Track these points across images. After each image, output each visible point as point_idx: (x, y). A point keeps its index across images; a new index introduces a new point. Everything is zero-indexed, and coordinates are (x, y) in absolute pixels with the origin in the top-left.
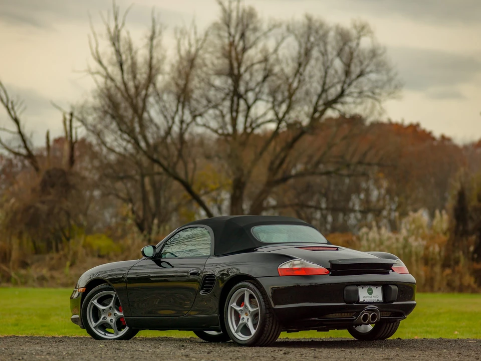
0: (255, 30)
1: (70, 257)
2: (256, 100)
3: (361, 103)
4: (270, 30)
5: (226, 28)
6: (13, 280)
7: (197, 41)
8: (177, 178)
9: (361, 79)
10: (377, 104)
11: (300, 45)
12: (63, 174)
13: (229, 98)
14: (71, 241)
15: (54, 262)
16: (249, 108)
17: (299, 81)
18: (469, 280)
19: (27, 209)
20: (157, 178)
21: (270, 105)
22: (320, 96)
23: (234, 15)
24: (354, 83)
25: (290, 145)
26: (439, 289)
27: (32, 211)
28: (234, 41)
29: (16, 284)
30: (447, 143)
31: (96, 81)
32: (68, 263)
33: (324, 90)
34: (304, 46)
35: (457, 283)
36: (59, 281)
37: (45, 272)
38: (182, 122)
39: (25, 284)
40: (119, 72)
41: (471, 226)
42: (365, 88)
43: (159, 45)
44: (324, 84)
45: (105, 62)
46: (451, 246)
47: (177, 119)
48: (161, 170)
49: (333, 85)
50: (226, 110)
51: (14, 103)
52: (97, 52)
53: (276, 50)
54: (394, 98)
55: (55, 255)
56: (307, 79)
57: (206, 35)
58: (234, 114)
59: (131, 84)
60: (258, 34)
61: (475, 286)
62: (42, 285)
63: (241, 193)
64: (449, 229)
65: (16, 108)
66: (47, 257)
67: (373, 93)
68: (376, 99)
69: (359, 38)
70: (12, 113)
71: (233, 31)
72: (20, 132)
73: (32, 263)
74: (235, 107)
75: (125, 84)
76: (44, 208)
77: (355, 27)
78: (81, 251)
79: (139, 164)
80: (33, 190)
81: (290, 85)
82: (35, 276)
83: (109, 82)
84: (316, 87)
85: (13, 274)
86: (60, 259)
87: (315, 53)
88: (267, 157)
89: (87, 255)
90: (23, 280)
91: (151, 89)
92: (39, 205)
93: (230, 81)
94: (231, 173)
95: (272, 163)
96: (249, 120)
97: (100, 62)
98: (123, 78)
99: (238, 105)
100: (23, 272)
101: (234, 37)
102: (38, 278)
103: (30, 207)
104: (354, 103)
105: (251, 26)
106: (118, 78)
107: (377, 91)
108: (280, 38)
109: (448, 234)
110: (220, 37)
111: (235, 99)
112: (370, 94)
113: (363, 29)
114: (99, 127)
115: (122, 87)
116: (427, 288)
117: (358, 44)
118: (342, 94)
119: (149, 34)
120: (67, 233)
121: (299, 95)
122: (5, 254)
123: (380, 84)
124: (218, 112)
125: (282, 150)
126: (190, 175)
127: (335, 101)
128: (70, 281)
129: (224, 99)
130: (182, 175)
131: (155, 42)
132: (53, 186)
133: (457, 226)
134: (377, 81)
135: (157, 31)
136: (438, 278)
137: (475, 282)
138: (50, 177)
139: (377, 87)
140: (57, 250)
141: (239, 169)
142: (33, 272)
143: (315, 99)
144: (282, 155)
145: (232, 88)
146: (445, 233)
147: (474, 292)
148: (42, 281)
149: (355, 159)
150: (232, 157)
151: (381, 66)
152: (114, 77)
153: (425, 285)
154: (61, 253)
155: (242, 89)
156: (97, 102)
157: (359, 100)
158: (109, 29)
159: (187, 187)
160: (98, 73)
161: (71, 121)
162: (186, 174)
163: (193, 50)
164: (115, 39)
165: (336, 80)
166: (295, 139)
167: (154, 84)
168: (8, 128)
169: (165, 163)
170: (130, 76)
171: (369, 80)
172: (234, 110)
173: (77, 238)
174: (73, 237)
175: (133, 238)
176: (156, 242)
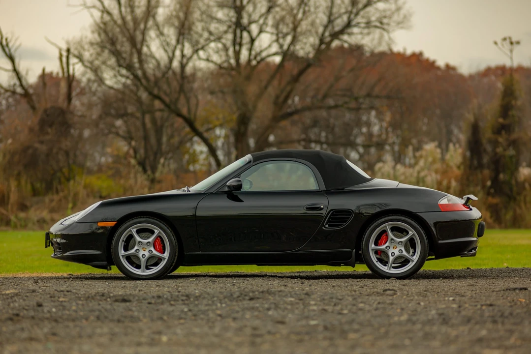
1: (70, 198)
2: (261, 31)
3: (369, 34)
6: (12, 224)
8: (180, 115)
9: (369, 9)
10: (385, 34)
12: (62, 112)
13: (231, 30)
14: (72, 182)
15: (54, 204)
16: (252, 41)
17: (304, 13)
18: (484, 215)
19: (25, 149)
20: (158, 115)
21: (274, 38)
22: (326, 27)
24: (362, 13)
25: (296, 79)
27: (30, 151)
29: (15, 227)
30: (452, 72)
31: (92, 16)
32: (70, 205)
33: (330, 21)
37: (45, 214)
38: (183, 56)
39: (25, 227)
40: (117, 6)
42: (373, 19)
44: (330, 15)
46: (466, 180)
47: (178, 53)
48: (162, 106)
49: (340, 16)
50: (229, 44)
51: (8, 40)
54: (402, 28)
55: (56, 198)
56: (312, 9)
58: (237, 48)
59: (129, 18)
61: (491, 221)
62: (42, 228)
63: (246, 129)
64: (463, 163)
65: (10, 45)
66: (47, 199)
67: (381, 23)
68: (384, 29)
70: (7, 50)
72: (15, 70)
73: (32, 206)
74: (238, 40)
75: (123, 18)
76: (44, 148)
78: (82, 193)
79: (139, 100)
80: (31, 130)
81: (295, 16)
82: (36, 219)
83: (107, 18)
84: (322, 18)
85: (13, 218)
86: (60, 200)
88: (272, 91)
89: (88, 196)
90: (23, 223)
91: (150, 23)
92: (37, 145)
93: (232, 13)
94: (235, 109)
95: (277, 97)
96: (253, 53)
98: (120, 12)
99: (241, 37)
100: (22, 215)
102: (38, 221)
103: (28, 148)
104: (361, 33)
106: (115, 12)
107: (385, 21)
109: (462, 167)
111: (238, 32)
112: (378, 24)
114: (97, 63)
115: (119, 22)
118: (349, 25)
120: (66, 174)
121: (304, 26)
122: (3, 196)
123: (388, 13)
124: (220, 45)
125: (289, 83)
126: (193, 111)
127: (342, 32)
129: (226, 32)
130: (184, 111)
132: (51, 126)
134: (384, 11)
138: (48, 116)
139: (385, 17)
140: (57, 192)
141: (245, 104)
142: (34, 214)
143: (321, 30)
144: (289, 88)
145: (234, 20)
146: (459, 167)
147: (490, 227)
148: (42, 224)
149: (363, 92)
150: (238, 92)
152: (111, 11)
154: (61, 194)
155: (245, 21)
156: (96, 38)
157: (366, 31)
159: (190, 123)
160: (94, 7)
161: (68, 58)
162: (189, 110)
165: (343, 10)
166: (301, 72)
167: (154, 17)
169: (167, 100)
170: (129, 10)
171: (377, 9)
172: (237, 43)
173: (77, 178)
174: (74, 178)
175: (136, 178)
176: (159, 182)
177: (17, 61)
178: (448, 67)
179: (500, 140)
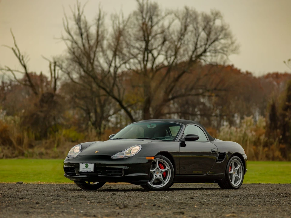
0: (157, 15)
1: (56, 142)
2: (159, 54)
3: (215, 56)
4: (166, 15)
5: (141, 14)
6: (25, 155)
7: (123, 21)
9: (216, 43)
10: (225, 56)
11: (182, 24)
13: (142, 53)
14: (57, 133)
15: (47, 145)
16: (154, 58)
17: (181, 44)
18: (278, 153)
19: (32, 115)
20: (103, 98)
21: (165, 57)
22: (193, 52)
23: (145, 7)
24: (212, 45)
25: (177, 79)
26: (261, 159)
27: (35, 116)
28: (145, 22)
29: (27, 157)
31: (67, 44)
32: (56, 145)
33: (196, 49)
34: (183, 24)
35: (271, 156)
36: (51, 155)
37: (43, 150)
39: (32, 157)
40: (80, 39)
41: (279, 123)
42: (218, 48)
43: (102, 24)
44: (196, 46)
45: (72, 33)
46: (268, 135)
48: (105, 93)
49: (201, 46)
51: (24, 57)
52: (68, 28)
53: (169, 27)
54: (234, 53)
55: (48, 141)
56: (186, 42)
57: (129, 18)
58: (145, 62)
59: (87, 45)
60: (159, 18)
61: (281, 157)
62: (41, 158)
64: (267, 126)
65: (24, 59)
66: (43, 142)
67: (224, 51)
68: (224, 54)
69: (214, 20)
70: (22, 62)
71: (144, 16)
72: (27, 73)
73: (35, 146)
74: (146, 58)
75: (84, 46)
76: (42, 115)
77: (212, 14)
78: (63, 139)
80: (35, 105)
81: (176, 46)
82: (38, 153)
83: (75, 45)
84: (191, 47)
85: (25, 152)
86: (51, 143)
87: (190, 28)
88: (163, 86)
89: (66, 140)
90: (31, 155)
91: (99, 48)
92: (39, 113)
95: (167, 89)
96: (155, 65)
97: (70, 34)
98: (82, 42)
99: (148, 57)
100: (30, 150)
101: (145, 19)
102: (39, 154)
103: (34, 114)
104: (211, 56)
105: (155, 13)
106: (80, 42)
107: (225, 49)
108: (171, 20)
109: (266, 128)
110: (137, 19)
111: (146, 53)
112: (221, 51)
113: (217, 15)
114: (69, 70)
115: (82, 48)
116: (255, 158)
117: (214, 23)
118: (205, 51)
119: (97, 18)
120: (54, 129)
121: (181, 51)
122: (20, 140)
123: (227, 45)
124: (137, 61)
125: (173, 82)
126: (121, 96)
127: (201, 55)
128: (57, 155)
129: (139, 54)
131: (100, 22)
132: (46, 103)
133: (271, 124)
134: (225, 44)
135: (102, 15)
136: (261, 152)
137: (281, 155)
138: (44, 97)
139: (225, 47)
140: (49, 138)
141: (150, 93)
142: (37, 150)
143: (191, 53)
144: (172, 85)
146: (264, 128)
147: (280, 160)
148: (41, 155)
150: (147, 87)
151: (227, 36)
152: (77, 42)
153: (253, 157)
154: (51, 140)
155: (150, 48)
156: (68, 55)
157: (214, 54)
158: (74, 15)
159: (120, 102)
160: (68, 39)
162: (119, 95)
163: (121, 26)
164: (78, 21)
165: (203, 43)
166: (180, 76)
168: (20, 70)
169: (108, 90)
170: (87, 41)
171: (220, 43)
172: (145, 60)
173: (60, 131)
174: (58, 131)
175: (91, 131)
176: (103, 134)
177: (27, 68)
178: (248, 73)
179: (287, 114)
